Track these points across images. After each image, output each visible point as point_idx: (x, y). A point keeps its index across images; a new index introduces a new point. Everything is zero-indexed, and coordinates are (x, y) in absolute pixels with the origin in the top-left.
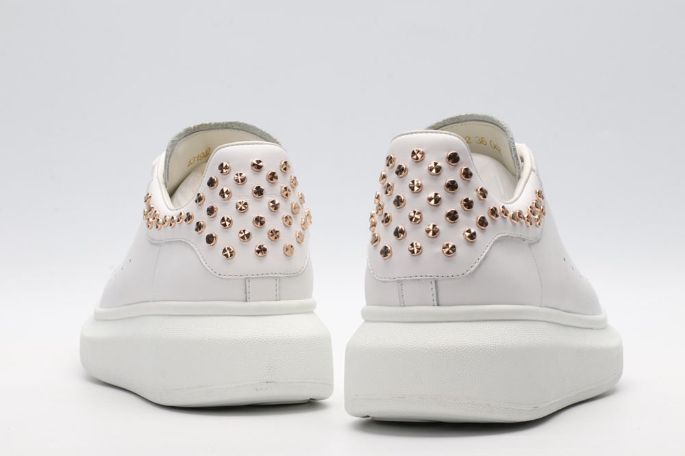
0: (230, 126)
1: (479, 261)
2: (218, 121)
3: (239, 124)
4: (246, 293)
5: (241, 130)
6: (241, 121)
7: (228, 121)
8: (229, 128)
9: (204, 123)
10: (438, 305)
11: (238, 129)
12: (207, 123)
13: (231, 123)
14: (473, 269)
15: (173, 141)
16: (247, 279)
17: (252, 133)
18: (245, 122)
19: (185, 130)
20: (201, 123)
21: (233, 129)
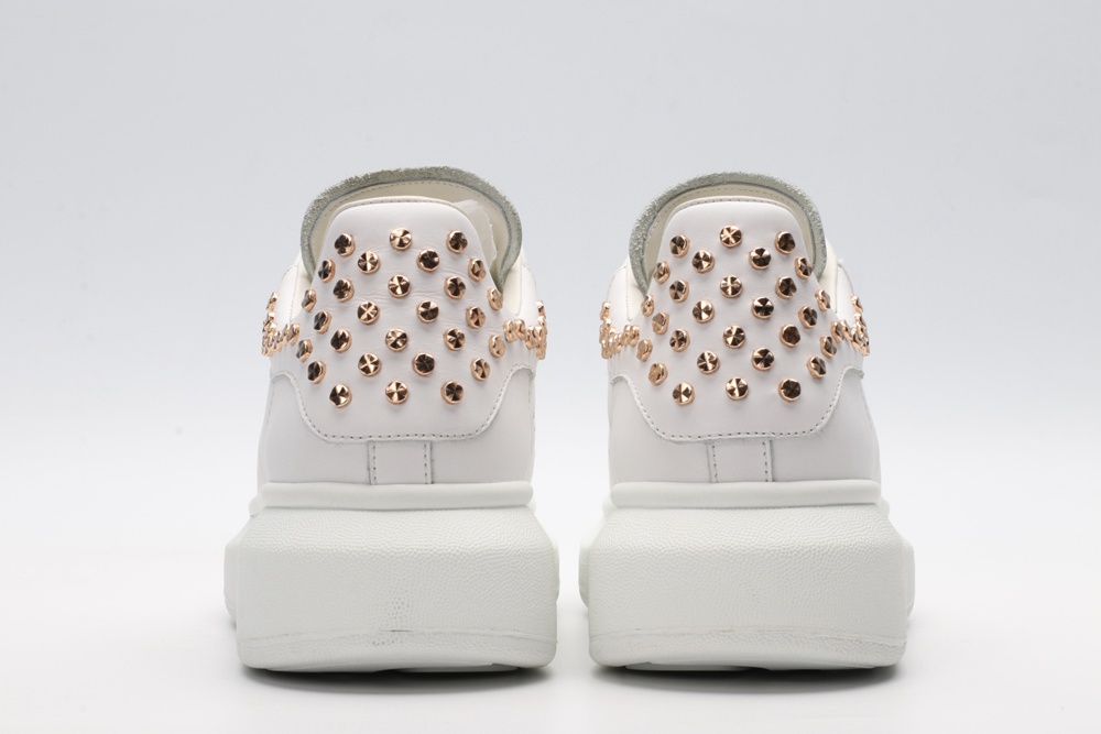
0: (435, 174)
1: (832, 408)
2: (412, 167)
3: (448, 171)
4: (369, 469)
5: (454, 181)
6: (452, 166)
7: (429, 165)
8: (434, 179)
9: (386, 169)
10: (774, 480)
11: (449, 180)
12: (393, 169)
13: (437, 169)
14: (824, 421)
15: (318, 201)
16: (372, 445)
17: (470, 187)
18: (460, 167)
19: (346, 182)
20: (379, 170)
21: (441, 179)
